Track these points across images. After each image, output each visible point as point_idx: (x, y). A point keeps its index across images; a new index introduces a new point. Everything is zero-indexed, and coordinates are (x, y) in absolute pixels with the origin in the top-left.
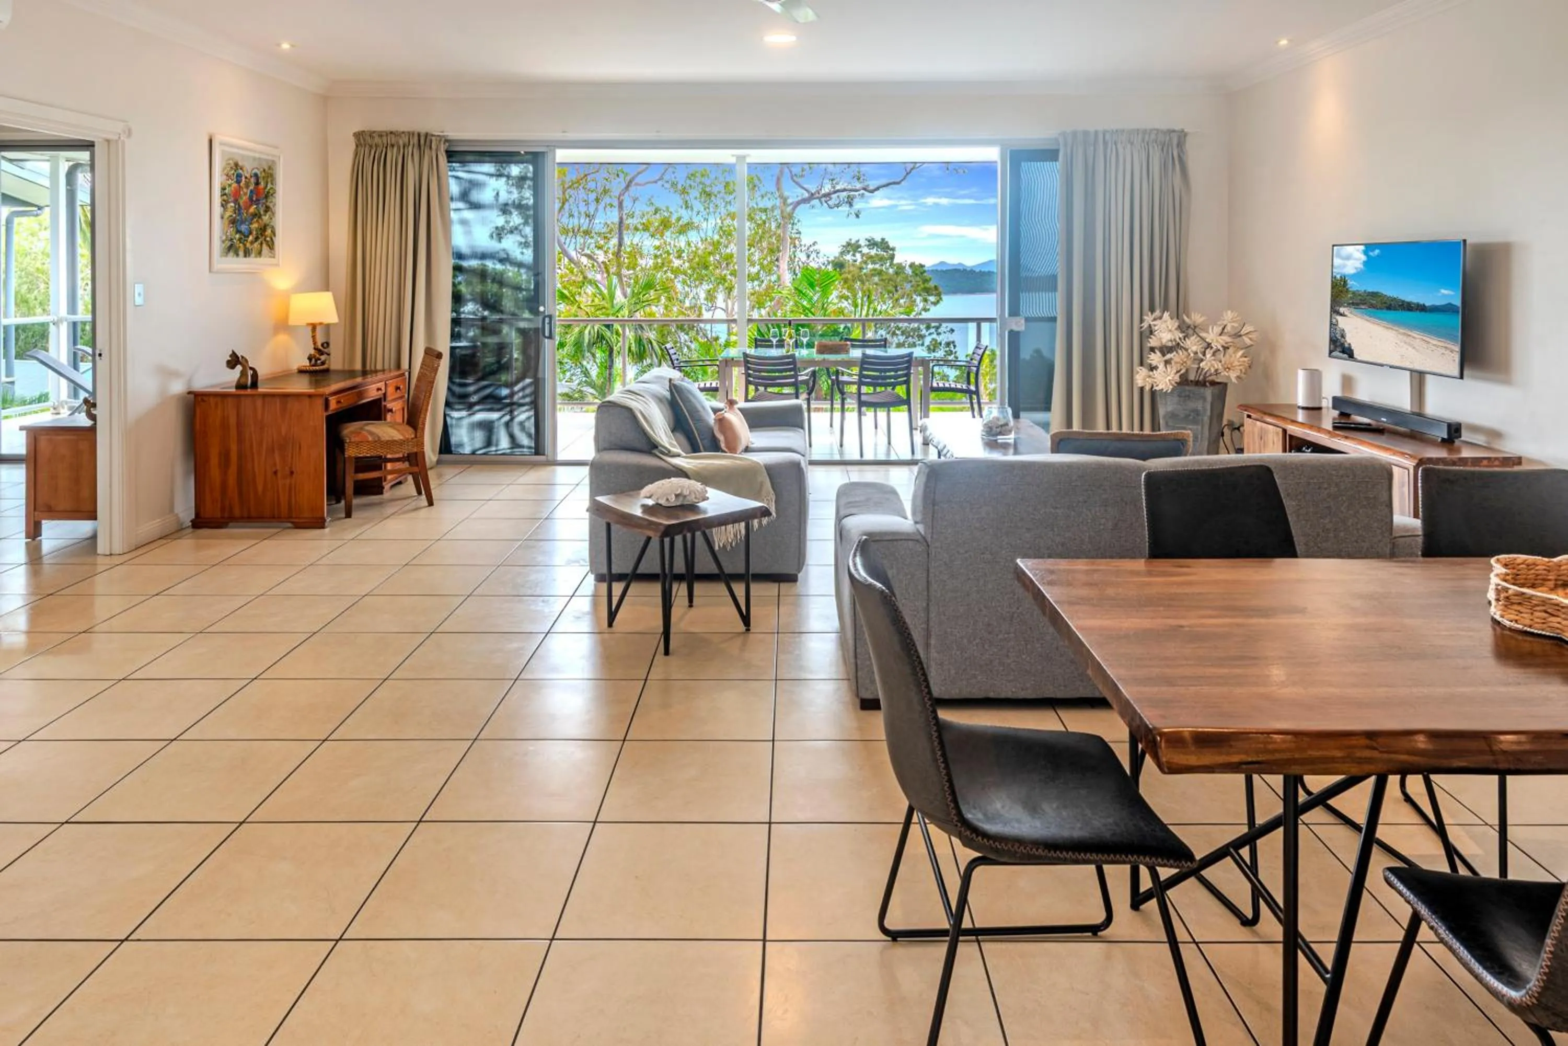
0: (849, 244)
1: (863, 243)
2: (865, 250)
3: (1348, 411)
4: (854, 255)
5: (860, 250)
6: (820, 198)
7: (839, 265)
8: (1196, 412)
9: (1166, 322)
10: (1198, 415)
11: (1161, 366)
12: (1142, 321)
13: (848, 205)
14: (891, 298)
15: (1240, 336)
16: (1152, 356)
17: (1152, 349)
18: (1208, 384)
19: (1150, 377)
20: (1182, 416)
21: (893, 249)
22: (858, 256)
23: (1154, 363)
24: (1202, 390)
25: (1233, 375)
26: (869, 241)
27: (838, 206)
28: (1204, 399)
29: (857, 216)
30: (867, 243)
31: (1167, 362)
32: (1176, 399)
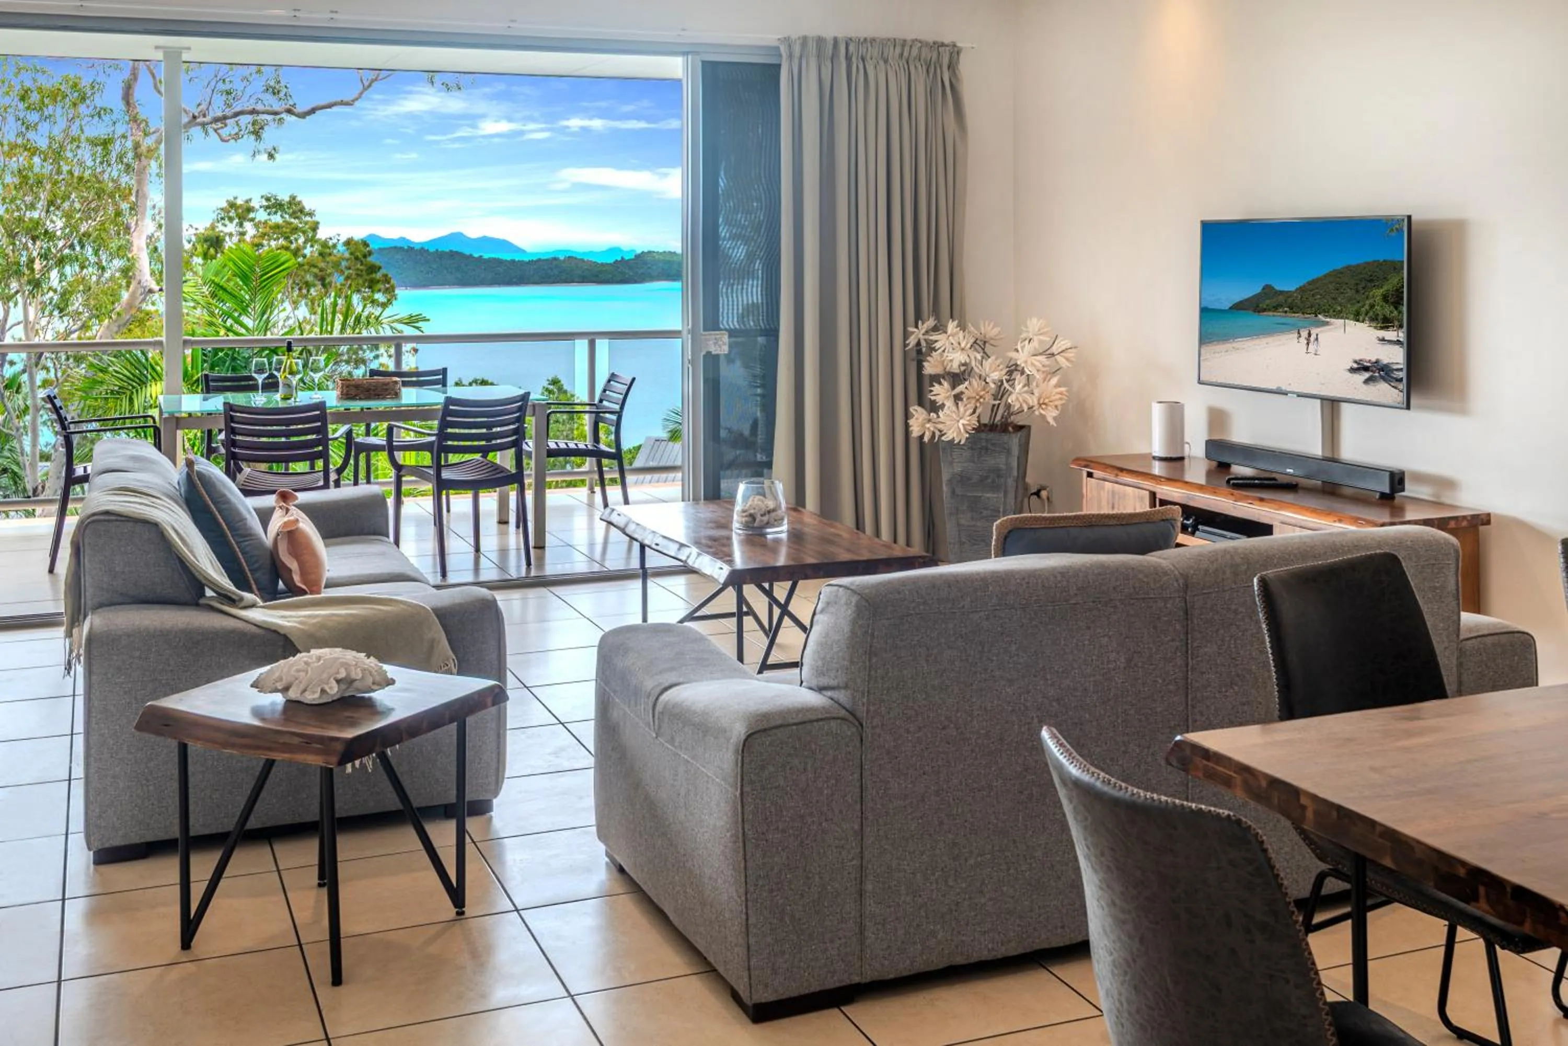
0: (232, 205)
1: (255, 204)
2: (261, 216)
3: (1226, 459)
4: (241, 225)
5: (252, 215)
6: (203, 125)
7: (213, 243)
8: (997, 472)
9: (953, 335)
10: (999, 476)
11: (949, 404)
12: (906, 335)
13: (253, 137)
14: (305, 297)
15: (1053, 355)
16: (937, 388)
17: (936, 379)
18: (1010, 429)
19: (929, 421)
20: (976, 478)
21: (311, 214)
22: (248, 226)
23: (939, 400)
24: (1005, 438)
25: (1051, 415)
26: (268, 199)
27: (236, 137)
28: (1009, 452)
29: (271, 156)
30: (265, 203)
31: (958, 398)
32: (967, 454)
